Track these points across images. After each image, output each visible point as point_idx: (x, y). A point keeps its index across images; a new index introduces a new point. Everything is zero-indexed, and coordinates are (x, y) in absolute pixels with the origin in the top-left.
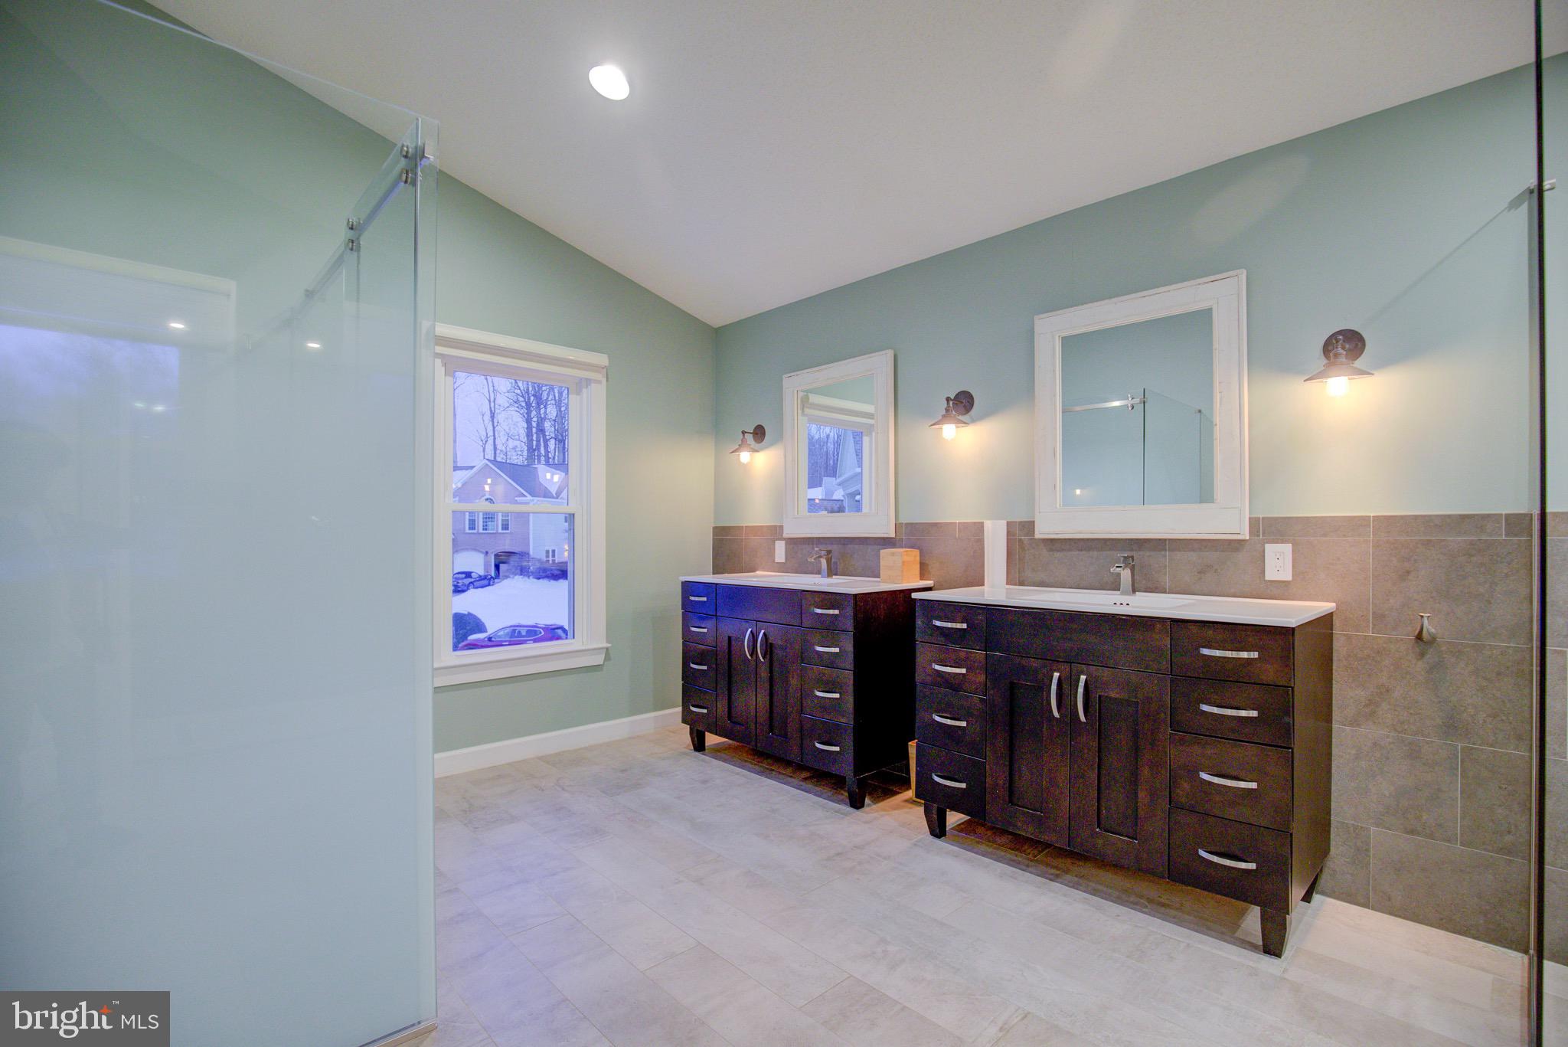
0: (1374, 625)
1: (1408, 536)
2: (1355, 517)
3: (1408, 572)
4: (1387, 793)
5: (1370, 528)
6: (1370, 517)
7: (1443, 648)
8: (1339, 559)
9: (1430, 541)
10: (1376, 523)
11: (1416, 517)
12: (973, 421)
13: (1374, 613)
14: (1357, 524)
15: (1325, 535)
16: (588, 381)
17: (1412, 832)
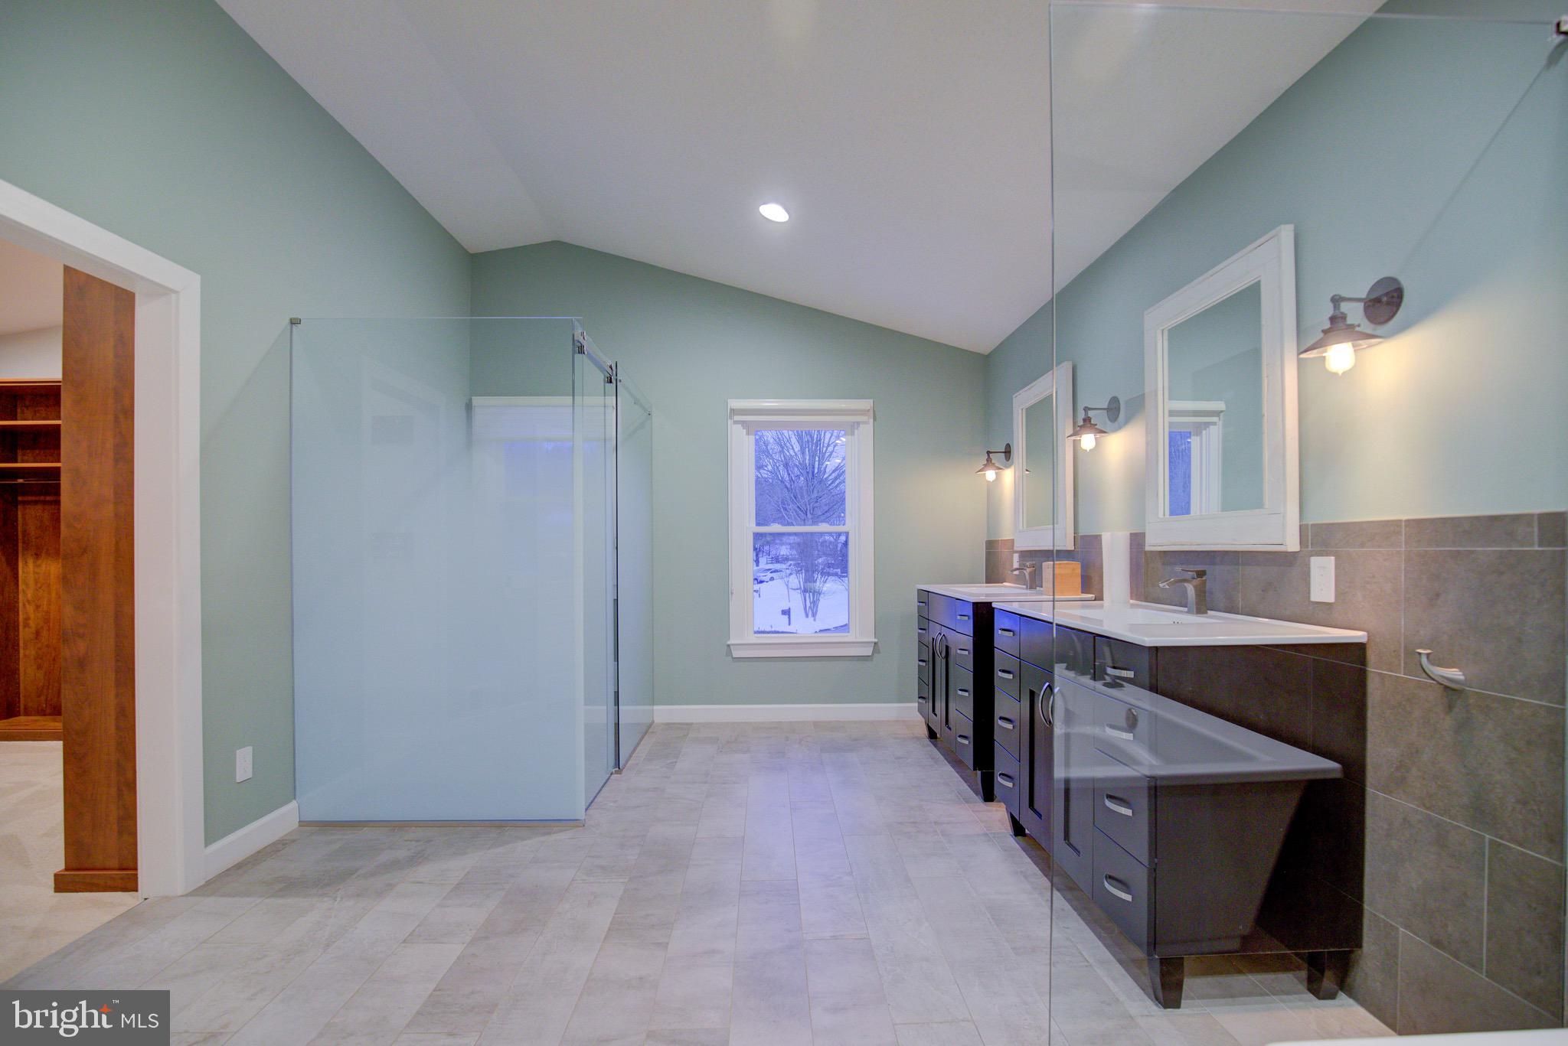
0: (1405, 663)
1: (1437, 546)
2: (1388, 521)
3: (1438, 595)
4: (1414, 886)
5: (1401, 535)
6: (1401, 521)
7: (1471, 701)
8: (1374, 577)
9: (1458, 552)
10: (1408, 529)
11: (1444, 520)
12: (1120, 428)
13: (1405, 647)
14: (1387, 530)
15: (1362, 545)
16: (858, 423)
17: (1437, 943)
